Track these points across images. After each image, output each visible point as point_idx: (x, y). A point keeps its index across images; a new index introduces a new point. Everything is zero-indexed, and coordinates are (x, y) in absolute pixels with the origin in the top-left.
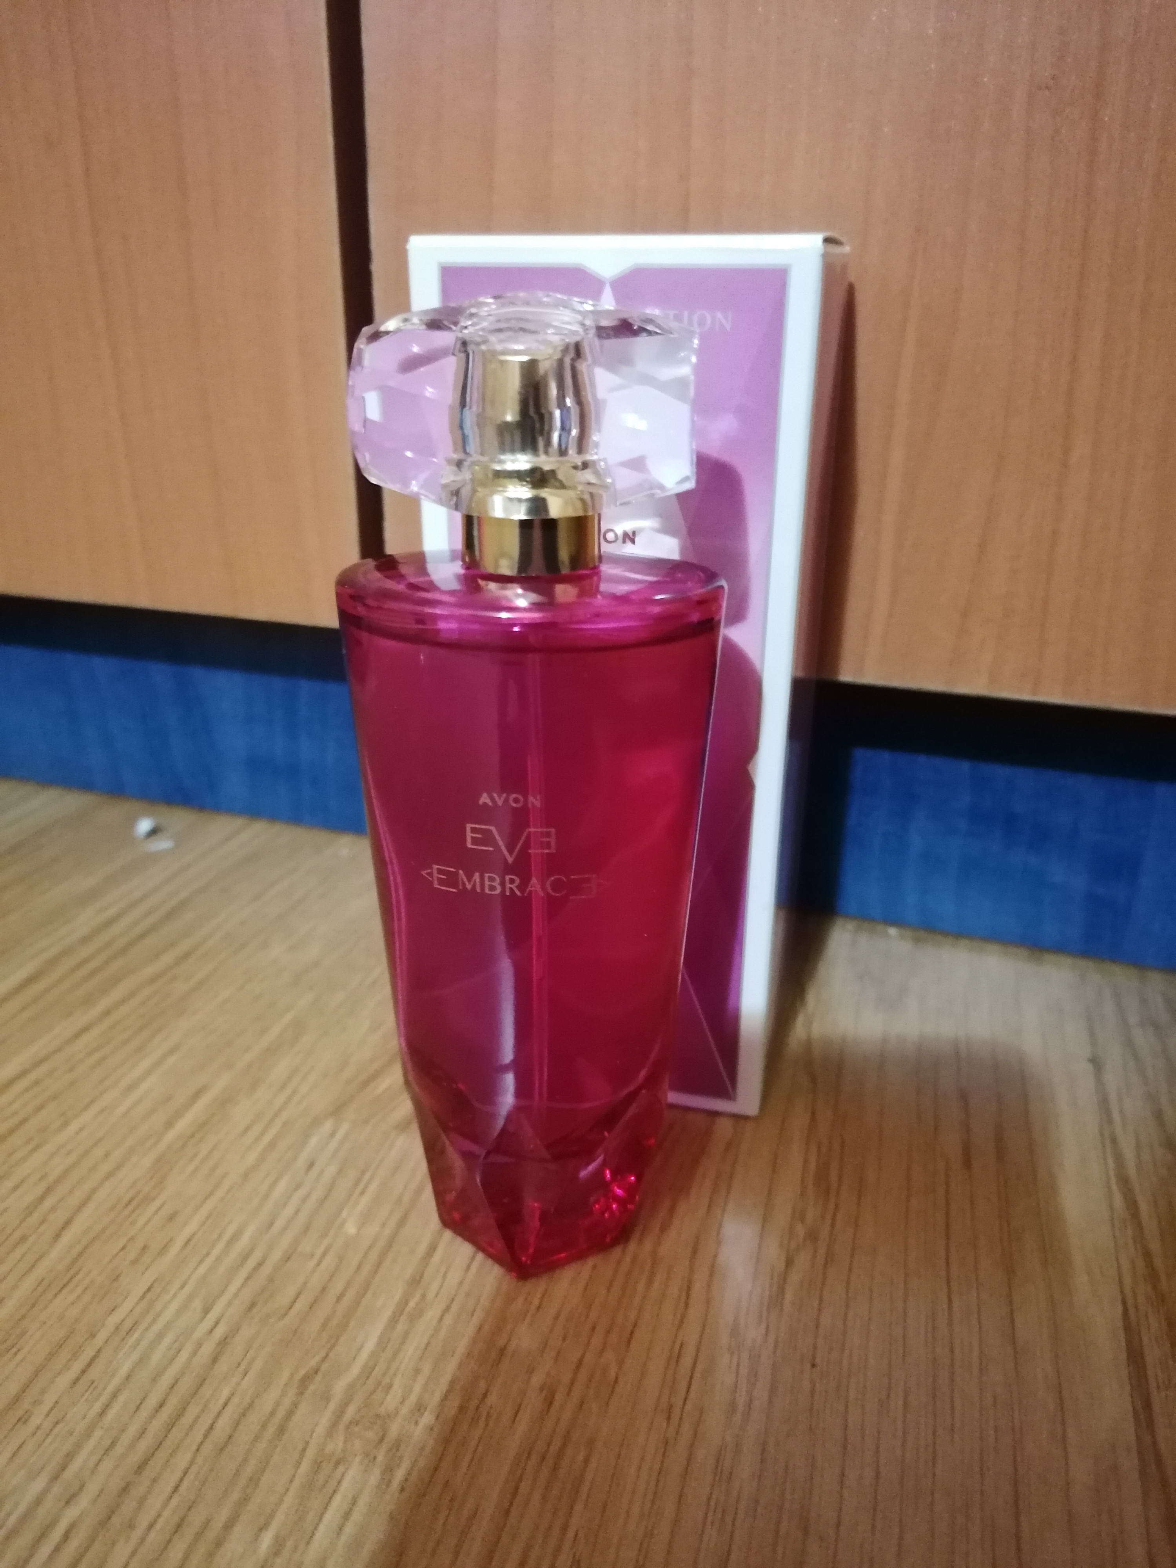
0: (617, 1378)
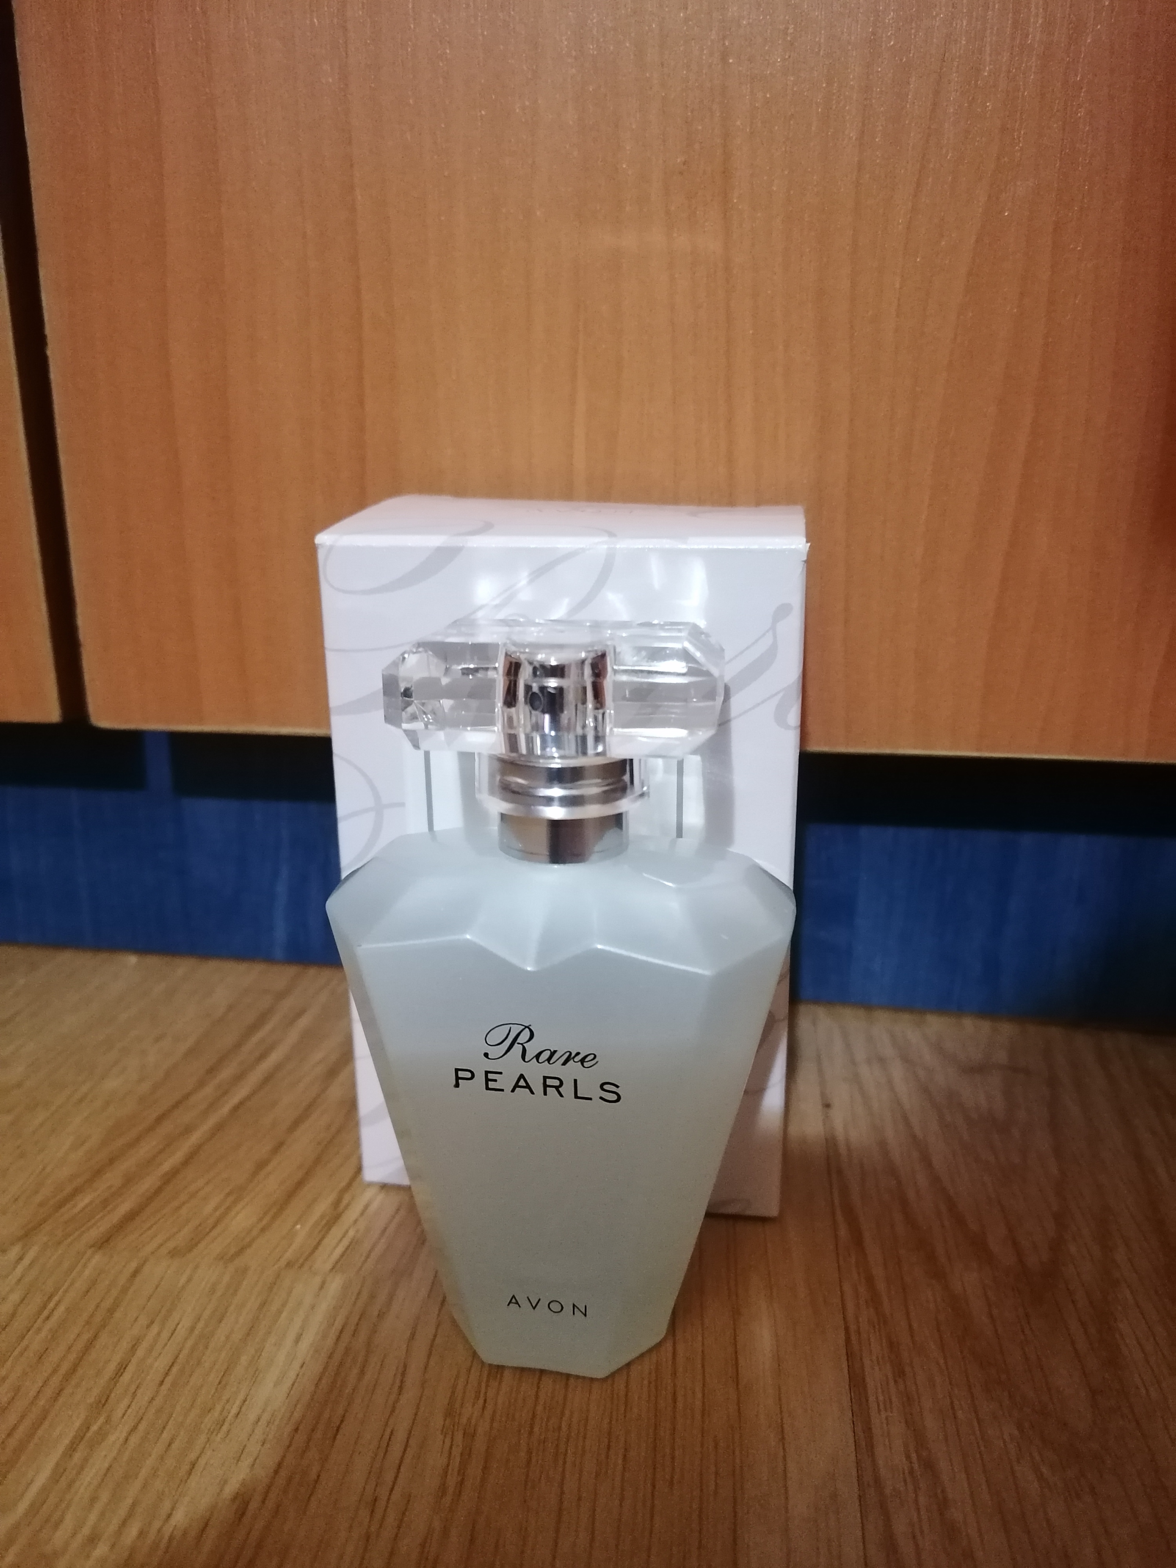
0: (318, 1476)
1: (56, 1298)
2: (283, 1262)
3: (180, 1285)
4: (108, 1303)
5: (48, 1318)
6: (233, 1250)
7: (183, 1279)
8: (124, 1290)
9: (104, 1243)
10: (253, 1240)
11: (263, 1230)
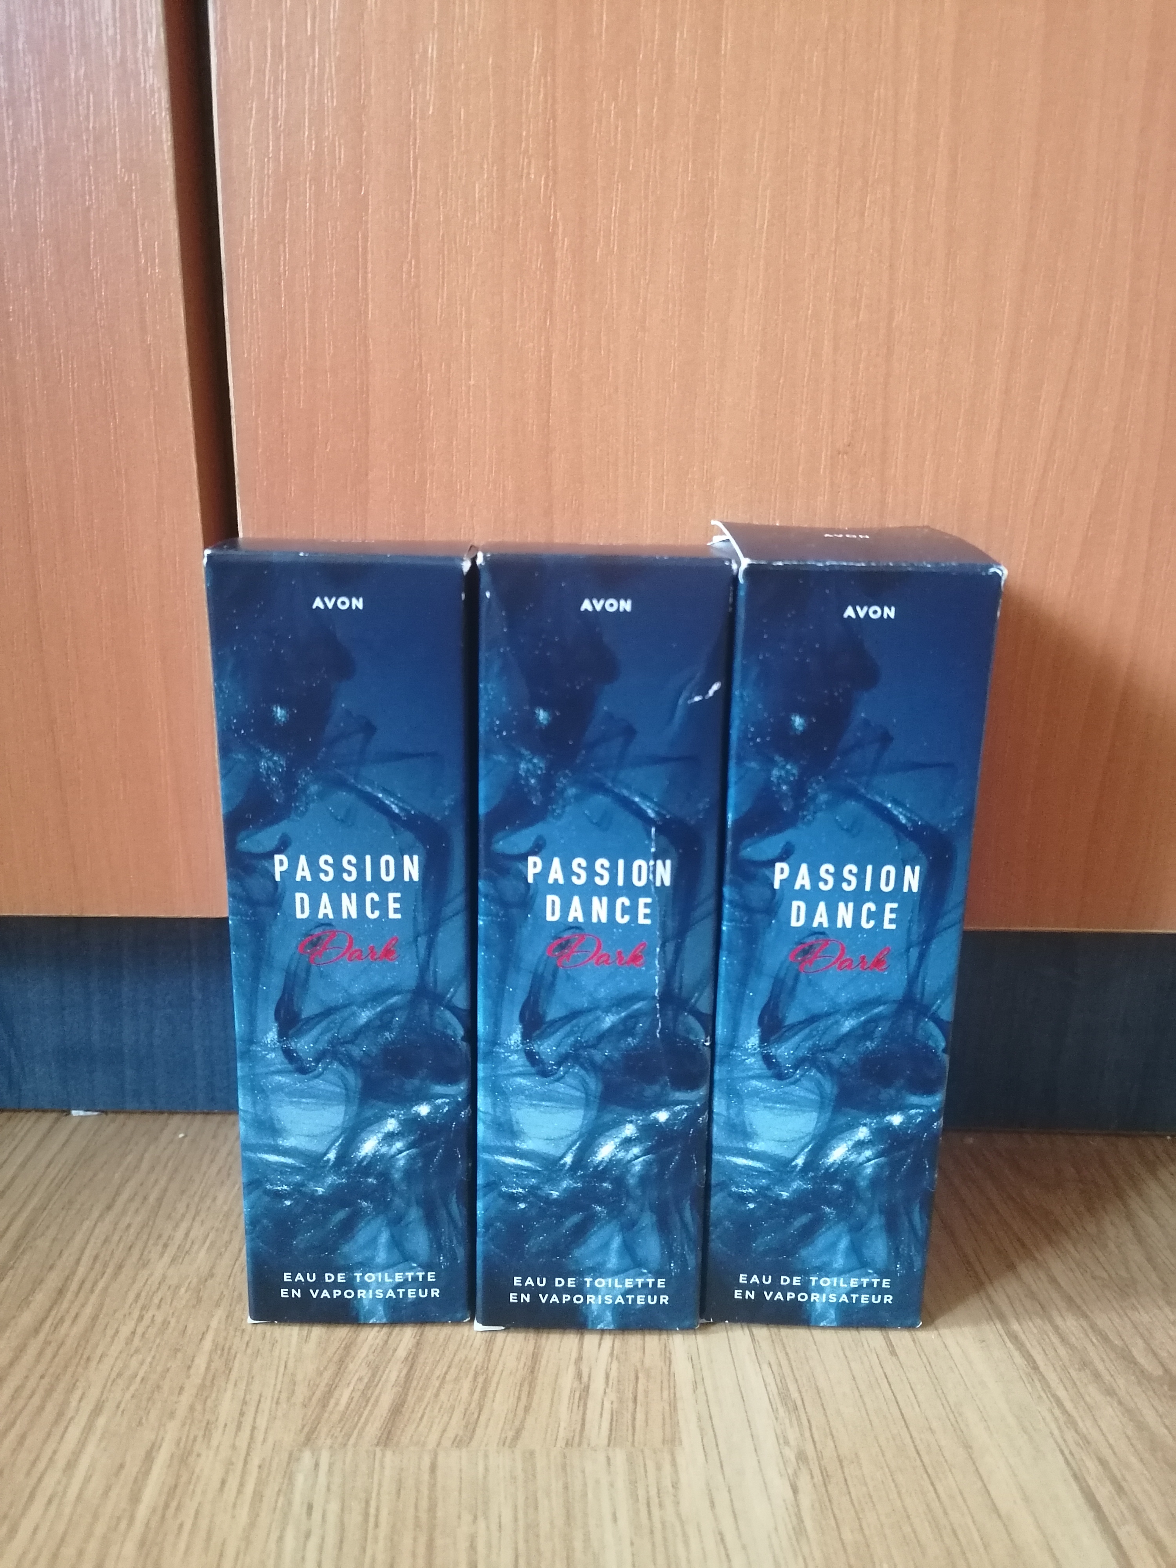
1: (373, 1504)
2: (561, 1443)
3: (481, 1476)
4: (424, 1504)
5: (376, 1526)
6: (511, 1434)
7: (481, 1468)
8: (433, 1486)
9: (387, 1438)
10: (523, 1422)
11: (527, 1409)
